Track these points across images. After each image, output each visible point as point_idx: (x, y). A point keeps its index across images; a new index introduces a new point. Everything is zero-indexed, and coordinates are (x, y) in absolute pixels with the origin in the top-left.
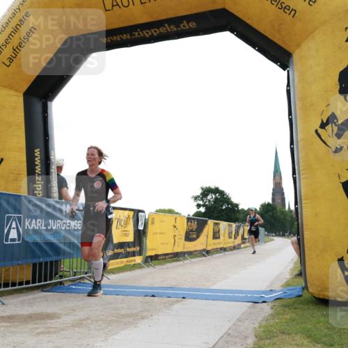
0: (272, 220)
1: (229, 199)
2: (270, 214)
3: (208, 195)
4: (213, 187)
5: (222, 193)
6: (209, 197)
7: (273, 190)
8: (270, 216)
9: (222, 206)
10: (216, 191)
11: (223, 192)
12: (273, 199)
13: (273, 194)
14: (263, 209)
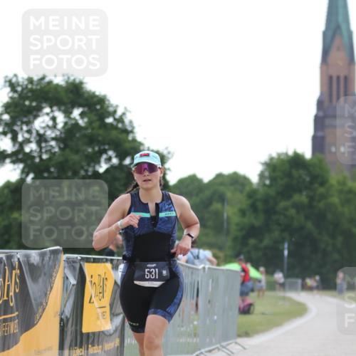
0: (310, 225)
1: (126, 132)
2: (302, 198)
3: (34, 112)
4: (59, 80)
5: (96, 106)
6: (41, 123)
7: (320, 104)
8: (298, 207)
9: (95, 159)
10: (73, 95)
11: (102, 100)
12: (319, 143)
13: (319, 122)
14: (273, 179)
